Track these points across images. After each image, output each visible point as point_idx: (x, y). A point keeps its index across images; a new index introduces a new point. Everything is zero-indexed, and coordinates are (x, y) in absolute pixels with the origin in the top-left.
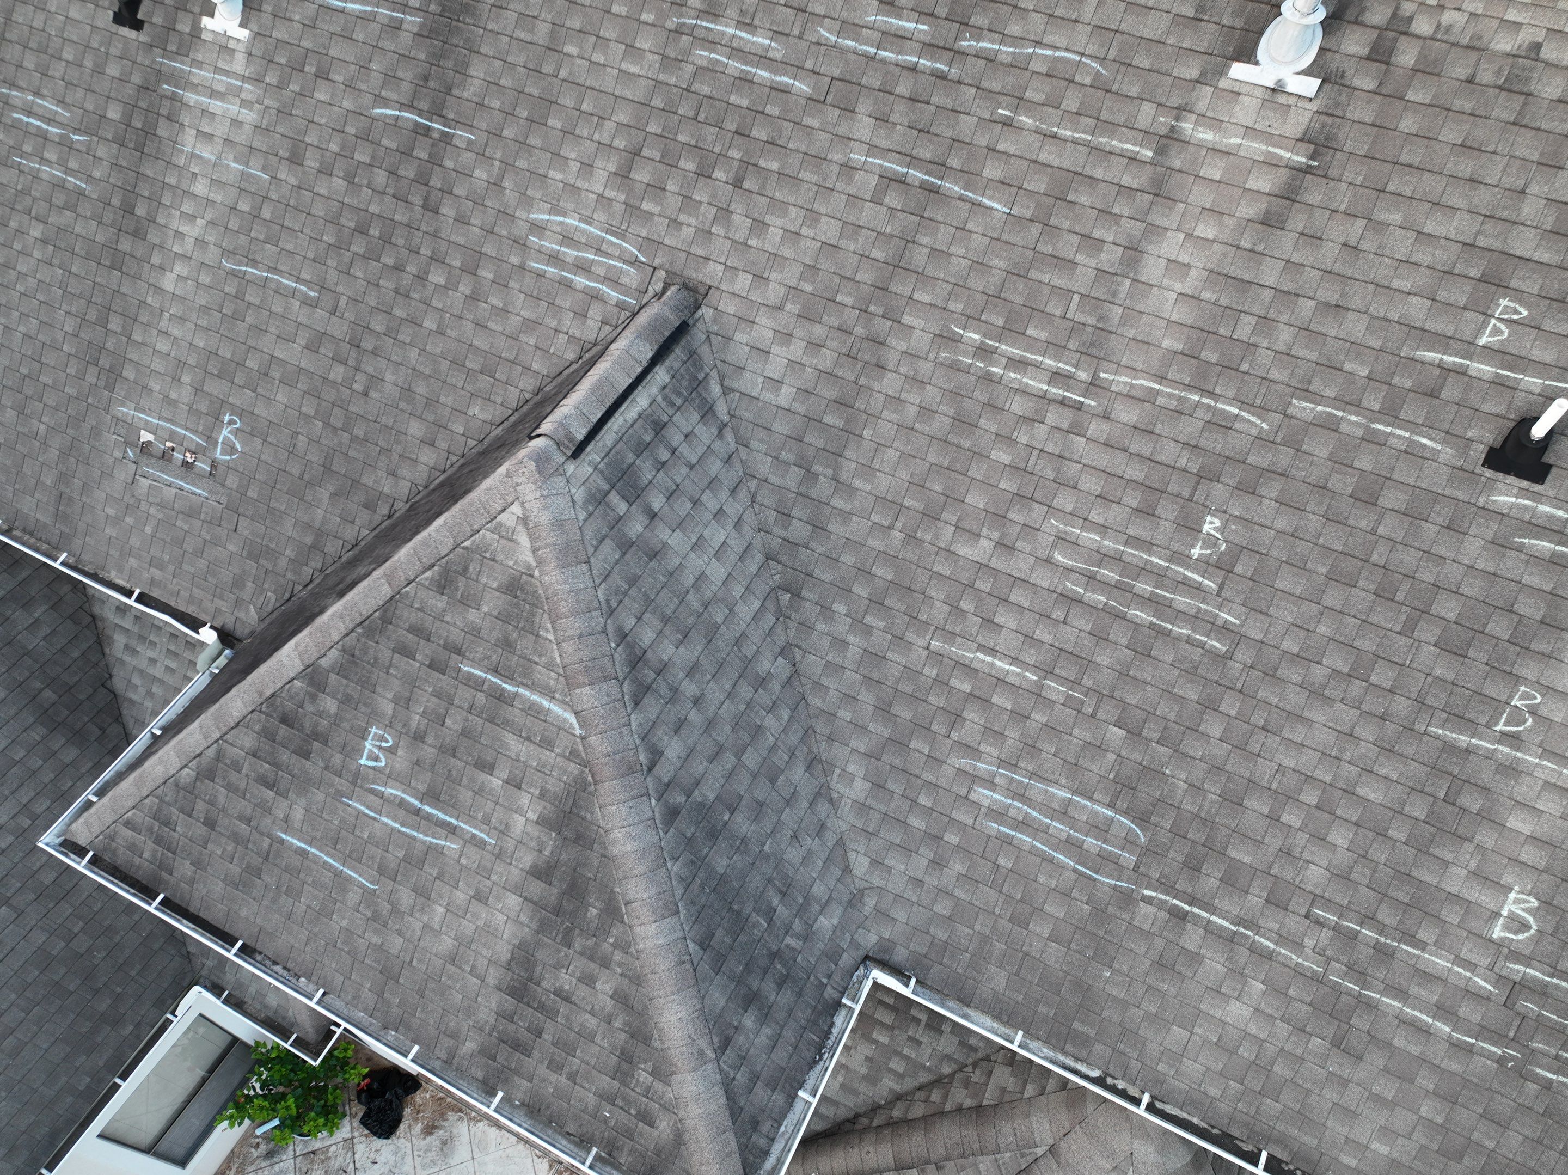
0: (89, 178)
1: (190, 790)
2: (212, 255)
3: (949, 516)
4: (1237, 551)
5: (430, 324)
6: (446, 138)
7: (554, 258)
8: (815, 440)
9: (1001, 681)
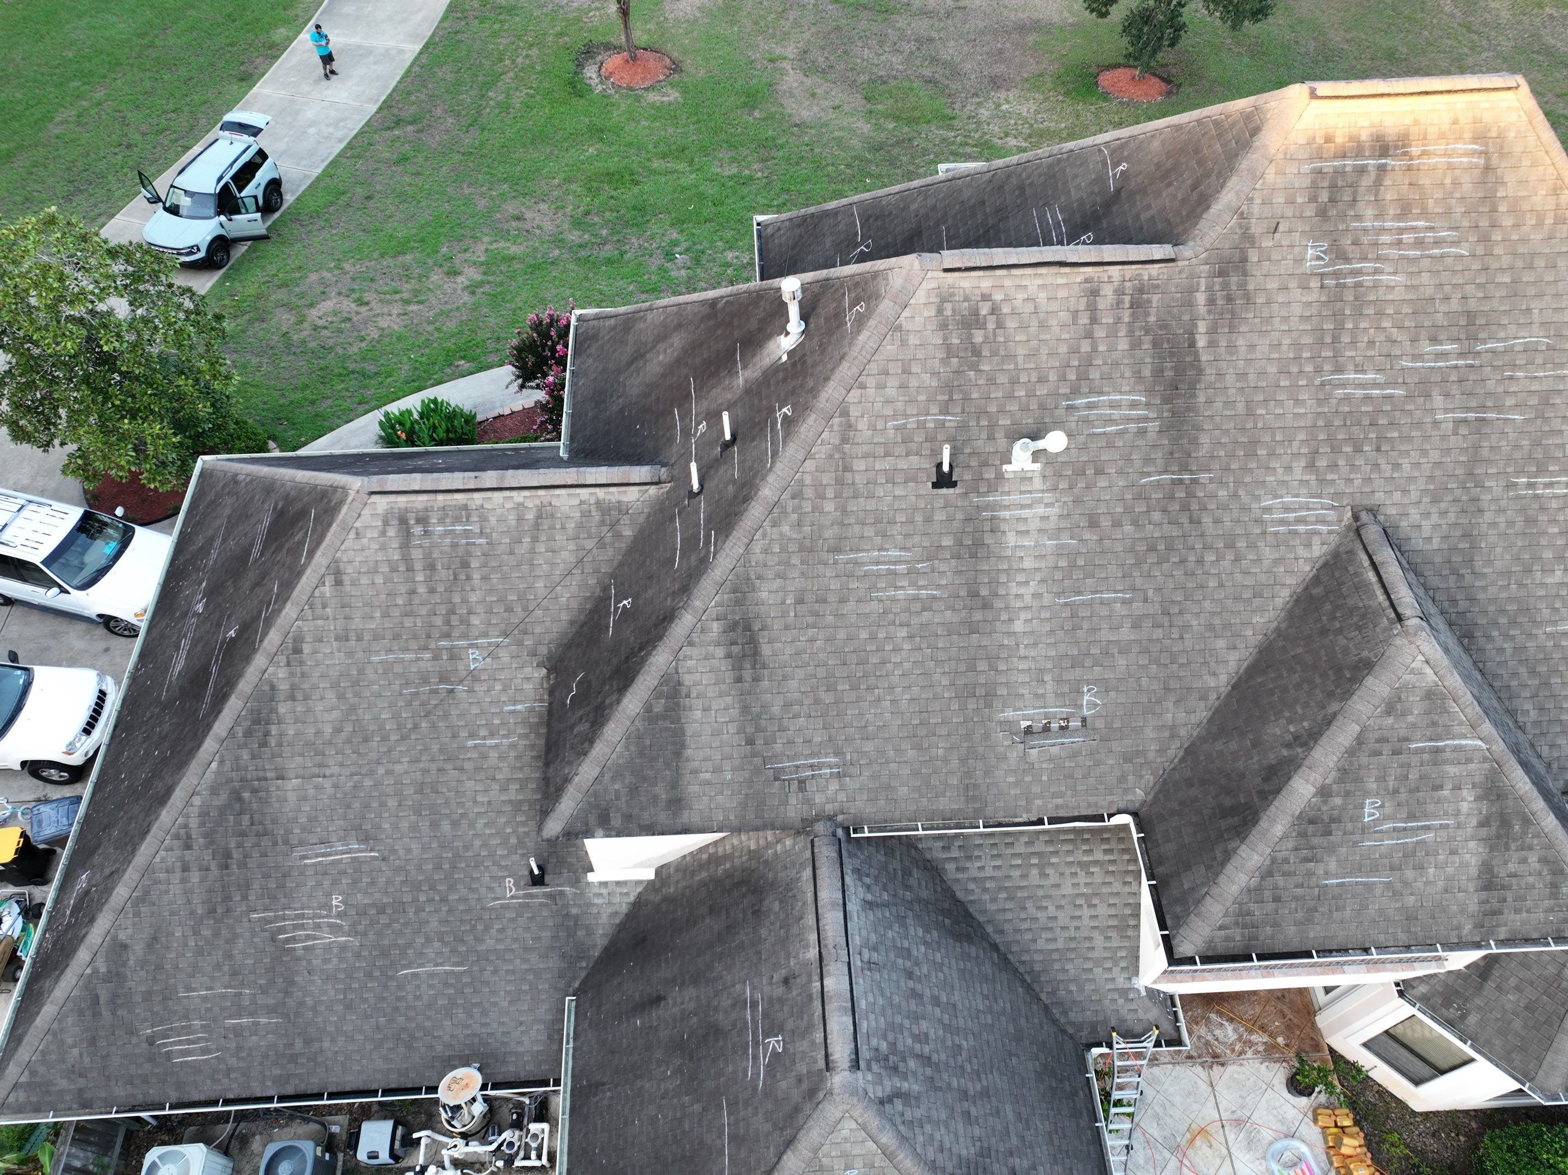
0: (939, 587)
2: (1047, 599)
3: (1537, 567)
6: (1195, 481)
7: (1283, 522)
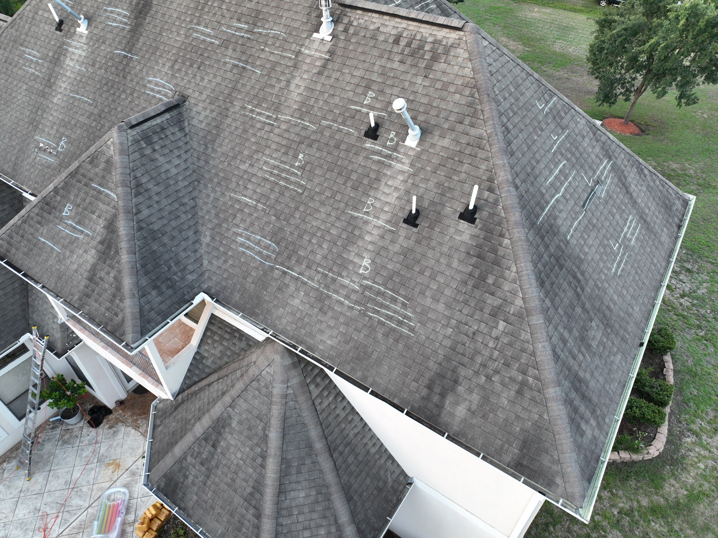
0: (41, 72)
1: (19, 227)
2: (68, 92)
3: (239, 158)
4: (307, 163)
5: (119, 109)
6: (131, 58)
7: (152, 90)
8: (209, 137)
9: (247, 205)
